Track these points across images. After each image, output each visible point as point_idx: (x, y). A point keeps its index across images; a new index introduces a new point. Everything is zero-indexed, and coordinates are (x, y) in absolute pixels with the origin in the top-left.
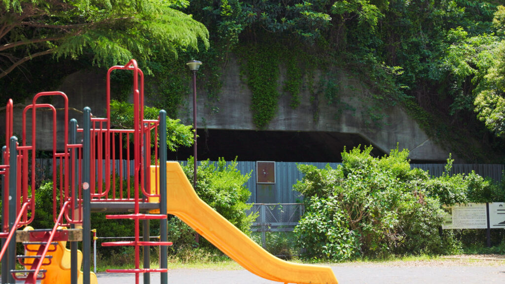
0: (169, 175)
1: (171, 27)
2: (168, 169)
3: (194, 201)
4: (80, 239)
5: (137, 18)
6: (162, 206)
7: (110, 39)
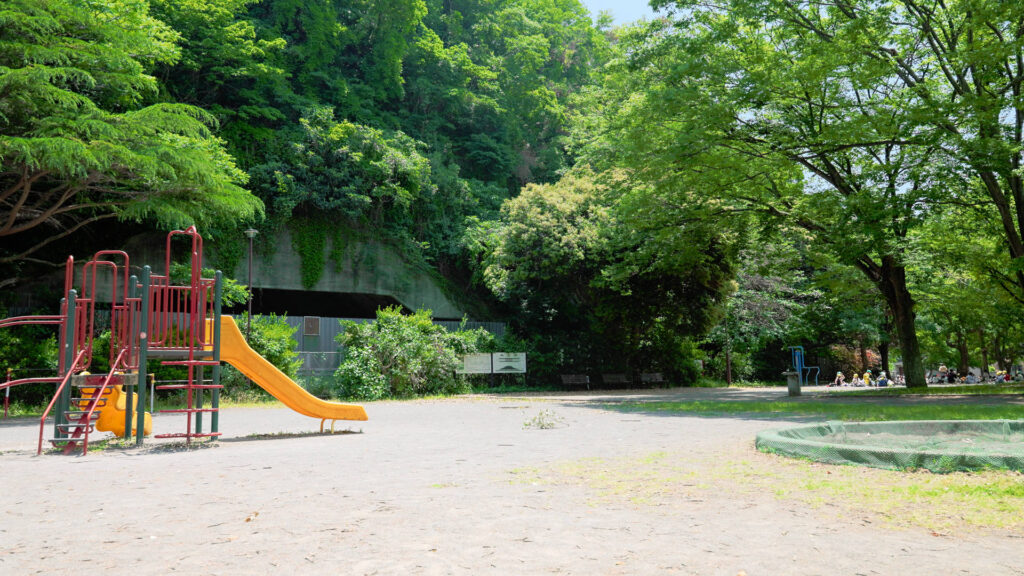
0: (222, 327)
1: (231, 200)
2: (222, 322)
3: (245, 349)
4: (136, 383)
5: (199, 189)
6: (215, 354)
7: (173, 206)
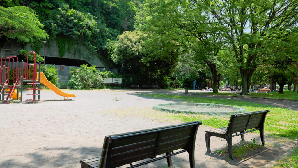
0: (41, 75)
1: (39, 34)
3: (46, 80)
7: (23, 35)
